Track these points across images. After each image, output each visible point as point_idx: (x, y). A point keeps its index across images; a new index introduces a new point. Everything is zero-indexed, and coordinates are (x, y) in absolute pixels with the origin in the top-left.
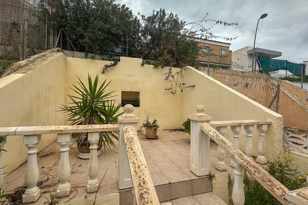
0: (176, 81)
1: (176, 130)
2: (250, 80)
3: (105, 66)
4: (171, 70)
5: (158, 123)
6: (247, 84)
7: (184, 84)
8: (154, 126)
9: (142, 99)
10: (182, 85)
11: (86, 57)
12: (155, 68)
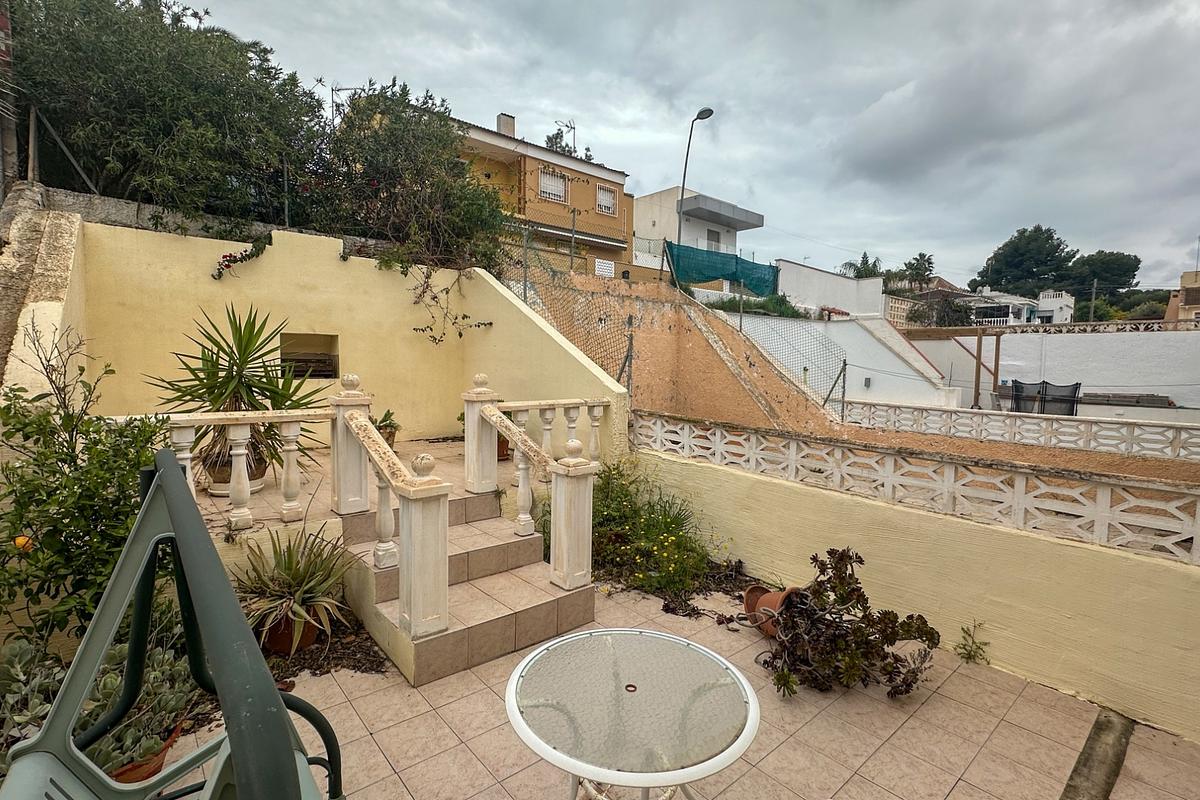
0: (444, 306)
1: (445, 440)
2: (638, 305)
3: (224, 257)
4: (428, 277)
5: (395, 419)
6: (631, 317)
7: (465, 317)
8: (386, 426)
9: (345, 354)
10: (460, 318)
11: (157, 224)
12: (383, 268)
